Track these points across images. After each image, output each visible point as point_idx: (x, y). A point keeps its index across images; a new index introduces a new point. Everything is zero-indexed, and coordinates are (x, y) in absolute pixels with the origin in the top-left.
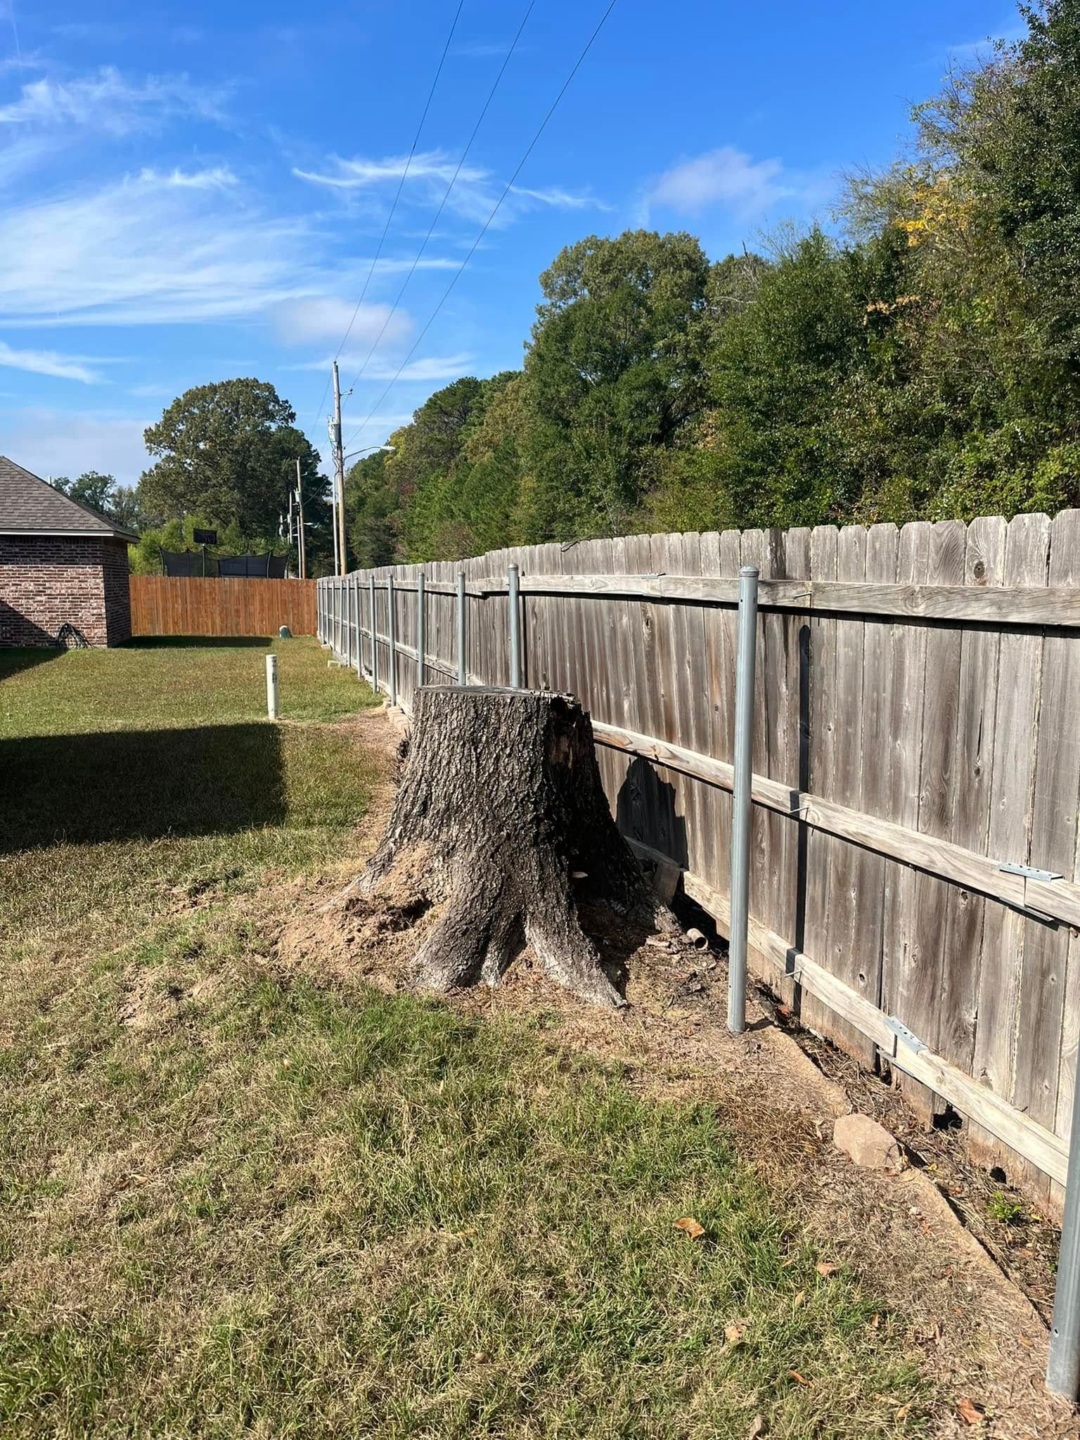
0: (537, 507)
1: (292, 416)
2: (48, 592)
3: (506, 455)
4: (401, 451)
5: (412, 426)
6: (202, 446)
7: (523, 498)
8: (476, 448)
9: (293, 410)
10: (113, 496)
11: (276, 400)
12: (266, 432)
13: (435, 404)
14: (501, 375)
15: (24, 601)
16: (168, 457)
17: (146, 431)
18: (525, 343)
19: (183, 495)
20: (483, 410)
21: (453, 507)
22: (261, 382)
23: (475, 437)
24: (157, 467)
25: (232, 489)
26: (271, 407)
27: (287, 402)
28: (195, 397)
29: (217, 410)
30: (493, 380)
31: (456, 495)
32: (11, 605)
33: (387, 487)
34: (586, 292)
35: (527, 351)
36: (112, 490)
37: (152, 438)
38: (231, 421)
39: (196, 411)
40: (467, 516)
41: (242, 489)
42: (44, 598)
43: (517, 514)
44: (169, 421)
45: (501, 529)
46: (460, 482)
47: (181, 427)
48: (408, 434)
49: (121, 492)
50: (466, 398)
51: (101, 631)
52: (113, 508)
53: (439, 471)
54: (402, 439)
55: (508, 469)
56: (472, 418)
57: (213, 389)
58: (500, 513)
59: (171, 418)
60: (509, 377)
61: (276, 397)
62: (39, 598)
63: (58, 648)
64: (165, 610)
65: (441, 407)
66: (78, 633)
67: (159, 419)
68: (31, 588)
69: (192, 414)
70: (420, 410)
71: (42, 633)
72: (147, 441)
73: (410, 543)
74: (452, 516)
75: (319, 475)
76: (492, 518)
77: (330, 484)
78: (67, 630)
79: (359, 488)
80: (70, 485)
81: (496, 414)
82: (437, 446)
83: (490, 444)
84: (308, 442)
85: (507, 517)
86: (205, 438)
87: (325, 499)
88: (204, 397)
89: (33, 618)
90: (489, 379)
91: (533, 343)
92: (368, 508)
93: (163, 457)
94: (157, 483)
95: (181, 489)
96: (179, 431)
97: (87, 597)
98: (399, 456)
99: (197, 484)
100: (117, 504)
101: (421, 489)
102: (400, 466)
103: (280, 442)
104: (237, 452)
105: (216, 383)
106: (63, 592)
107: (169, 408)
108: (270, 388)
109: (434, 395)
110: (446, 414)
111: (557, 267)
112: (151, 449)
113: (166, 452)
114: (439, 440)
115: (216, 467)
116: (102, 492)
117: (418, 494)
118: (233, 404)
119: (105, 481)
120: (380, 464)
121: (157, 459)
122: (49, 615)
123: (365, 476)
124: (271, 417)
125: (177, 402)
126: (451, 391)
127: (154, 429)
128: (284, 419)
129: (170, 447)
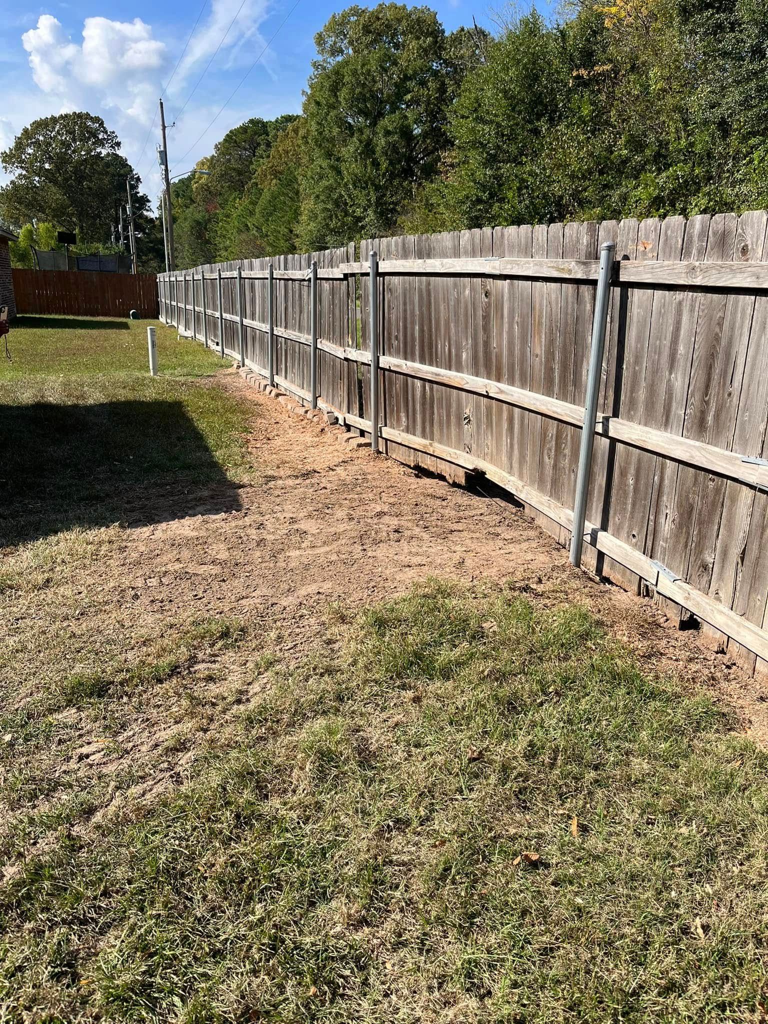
0: (314, 224)
1: (118, 144)
3: (289, 182)
4: (204, 176)
5: (213, 156)
6: (47, 166)
7: (303, 217)
8: (265, 176)
9: (118, 140)
11: (105, 131)
12: (98, 157)
13: (232, 139)
14: (282, 117)
16: (20, 175)
18: (303, 91)
19: (34, 207)
20: (268, 145)
21: (248, 223)
22: (92, 115)
24: (12, 182)
26: (101, 137)
27: (113, 133)
28: (41, 125)
29: (57, 137)
30: (276, 121)
31: (251, 213)
33: (195, 205)
34: (351, 51)
35: (304, 98)
37: (7, 159)
39: (41, 138)
40: (259, 230)
43: (299, 229)
44: (20, 146)
45: (286, 240)
46: (253, 203)
47: (30, 151)
48: (212, 162)
50: (255, 135)
53: (236, 193)
54: (206, 167)
55: (291, 193)
56: (260, 151)
57: (54, 120)
58: (286, 228)
59: (21, 143)
60: (289, 119)
61: (105, 128)
65: (236, 142)
67: (12, 145)
69: (38, 140)
70: (220, 143)
74: (248, 229)
75: (141, 194)
76: (279, 232)
77: (149, 201)
81: (280, 149)
82: (234, 174)
83: (276, 174)
84: (130, 167)
85: (291, 231)
86: (48, 160)
87: (145, 213)
88: (46, 127)
90: (273, 120)
91: (309, 92)
93: (17, 175)
94: (13, 196)
95: (31, 201)
96: (28, 154)
98: (204, 181)
101: (222, 208)
102: (206, 189)
103: (108, 165)
105: (56, 115)
107: (19, 135)
108: (99, 121)
109: (231, 132)
110: (240, 147)
111: (328, 29)
112: (5, 168)
113: (19, 171)
114: (235, 169)
117: (220, 211)
118: (70, 133)
120: (188, 186)
121: (12, 177)
123: (176, 195)
124: (101, 143)
125: (26, 131)
126: (244, 129)
127: (8, 151)
128: (112, 146)
129: (21, 167)
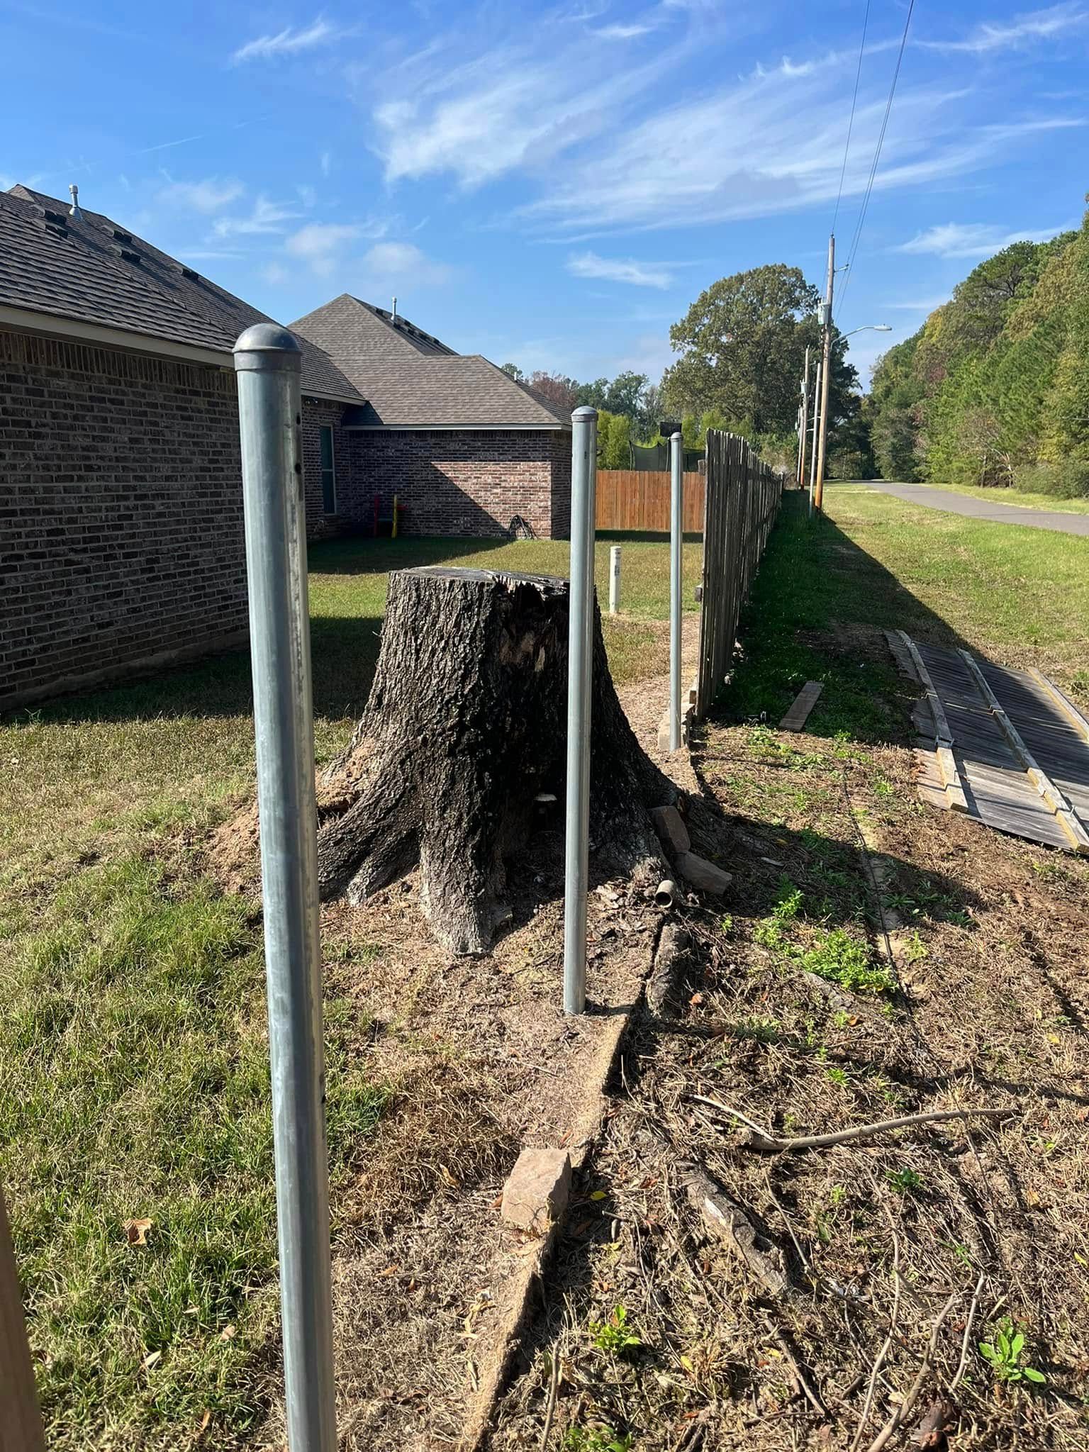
0: (1077, 388)
2: (503, 484)
3: (1052, 328)
4: (937, 333)
5: (951, 303)
6: (724, 339)
7: (1061, 379)
8: (1021, 323)
10: (646, 394)
11: (804, 287)
12: (790, 322)
13: (980, 275)
14: (1062, 236)
15: (482, 494)
16: (690, 352)
17: (672, 327)
19: (701, 391)
20: (1035, 279)
21: (981, 393)
22: (789, 267)
23: (1020, 311)
24: (679, 363)
25: (750, 382)
26: (797, 294)
27: (814, 287)
28: (723, 288)
29: (742, 298)
30: (1052, 243)
31: (988, 379)
32: (472, 497)
33: (914, 374)
36: (644, 389)
37: (678, 334)
38: (755, 310)
39: (722, 304)
40: (995, 402)
41: (760, 383)
42: (498, 491)
43: (1052, 398)
44: (695, 316)
45: (1032, 416)
46: (994, 363)
47: (706, 321)
48: (947, 312)
49: (652, 390)
50: (1017, 265)
51: (546, 523)
52: (645, 407)
53: (975, 352)
54: (940, 320)
55: (1050, 346)
56: (1020, 289)
57: (740, 279)
58: (1033, 397)
59: (695, 313)
60: (1069, 238)
61: (803, 282)
62: (495, 491)
63: (510, 537)
64: (624, 504)
65: (985, 279)
66: (526, 524)
67: (685, 314)
68: (489, 481)
69: (717, 307)
70: (962, 285)
71: (496, 524)
72: (672, 337)
73: (931, 435)
74: (980, 403)
75: (845, 365)
76: (1021, 404)
77: (856, 374)
78: (518, 521)
79: (888, 376)
80: (608, 385)
81: (1048, 283)
82: (977, 325)
83: (1037, 318)
84: (837, 330)
85: (1041, 402)
86: (729, 331)
87: (851, 390)
88: (730, 288)
89: (489, 510)
90: (1048, 242)
92: (894, 398)
93: (686, 352)
94: (680, 380)
95: (699, 385)
96: (704, 325)
97: (535, 489)
98: (934, 339)
99: (713, 379)
100: (649, 403)
101: (951, 375)
102: (932, 350)
103: (807, 331)
104: (758, 344)
105: (744, 272)
106: (516, 484)
107: (695, 303)
108: (797, 273)
109: (980, 266)
110: (991, 286)
112: (674, 345)
113: (689, 348)
114: (978, 318)
115: (737, 361)
116: (636, 391)
117: (947, 379)
118: (758, 293)
119: (639, 380)
120: (913, 349)
121: (681, 356)
122: (503, 506)
123: (896, 363)
124: (796, 303)
125: (704, 298)
126: (1000, 260)
127: (679, 325)
128: (809, 305)
129: (693, 342)
